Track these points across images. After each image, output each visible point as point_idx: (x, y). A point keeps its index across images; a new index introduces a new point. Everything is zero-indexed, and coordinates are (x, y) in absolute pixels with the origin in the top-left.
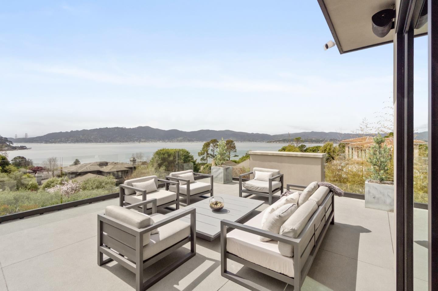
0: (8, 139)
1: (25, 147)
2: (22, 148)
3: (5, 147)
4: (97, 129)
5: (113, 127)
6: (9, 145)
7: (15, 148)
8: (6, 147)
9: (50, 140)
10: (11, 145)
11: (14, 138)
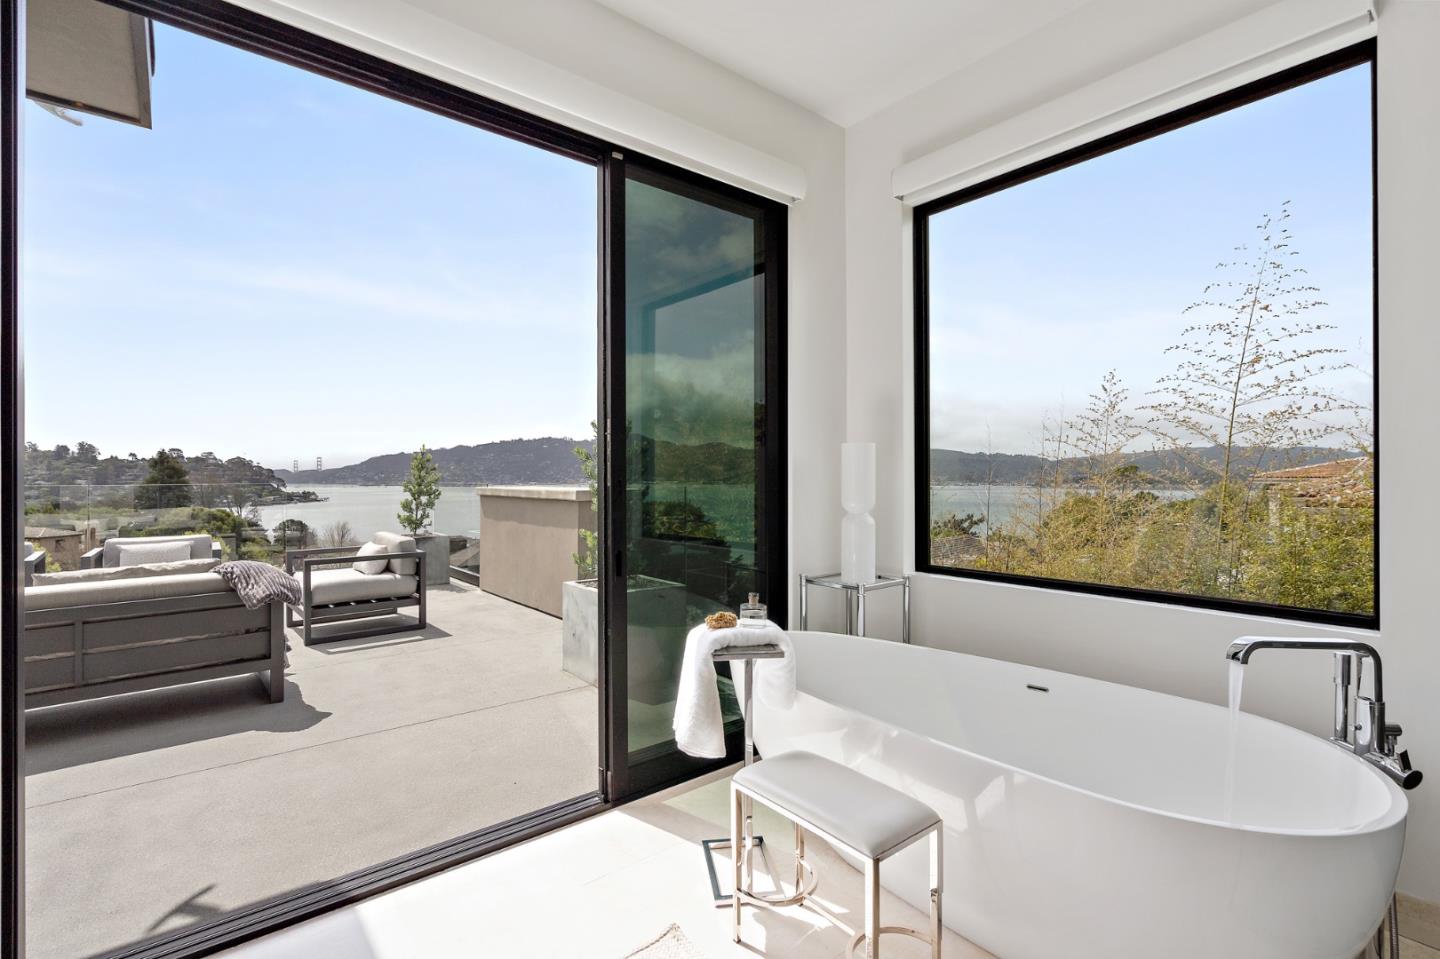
0: (276, 475)
1: (313, 497)
2: (306, 497)
3: (267, 496)
4: (493, 444)
5: (537, 438)
6: (278, 490)
7: (290, 498)
8: (271, 494)
9: (376, 477)
10: (283, 489)
11: (291, 469)
